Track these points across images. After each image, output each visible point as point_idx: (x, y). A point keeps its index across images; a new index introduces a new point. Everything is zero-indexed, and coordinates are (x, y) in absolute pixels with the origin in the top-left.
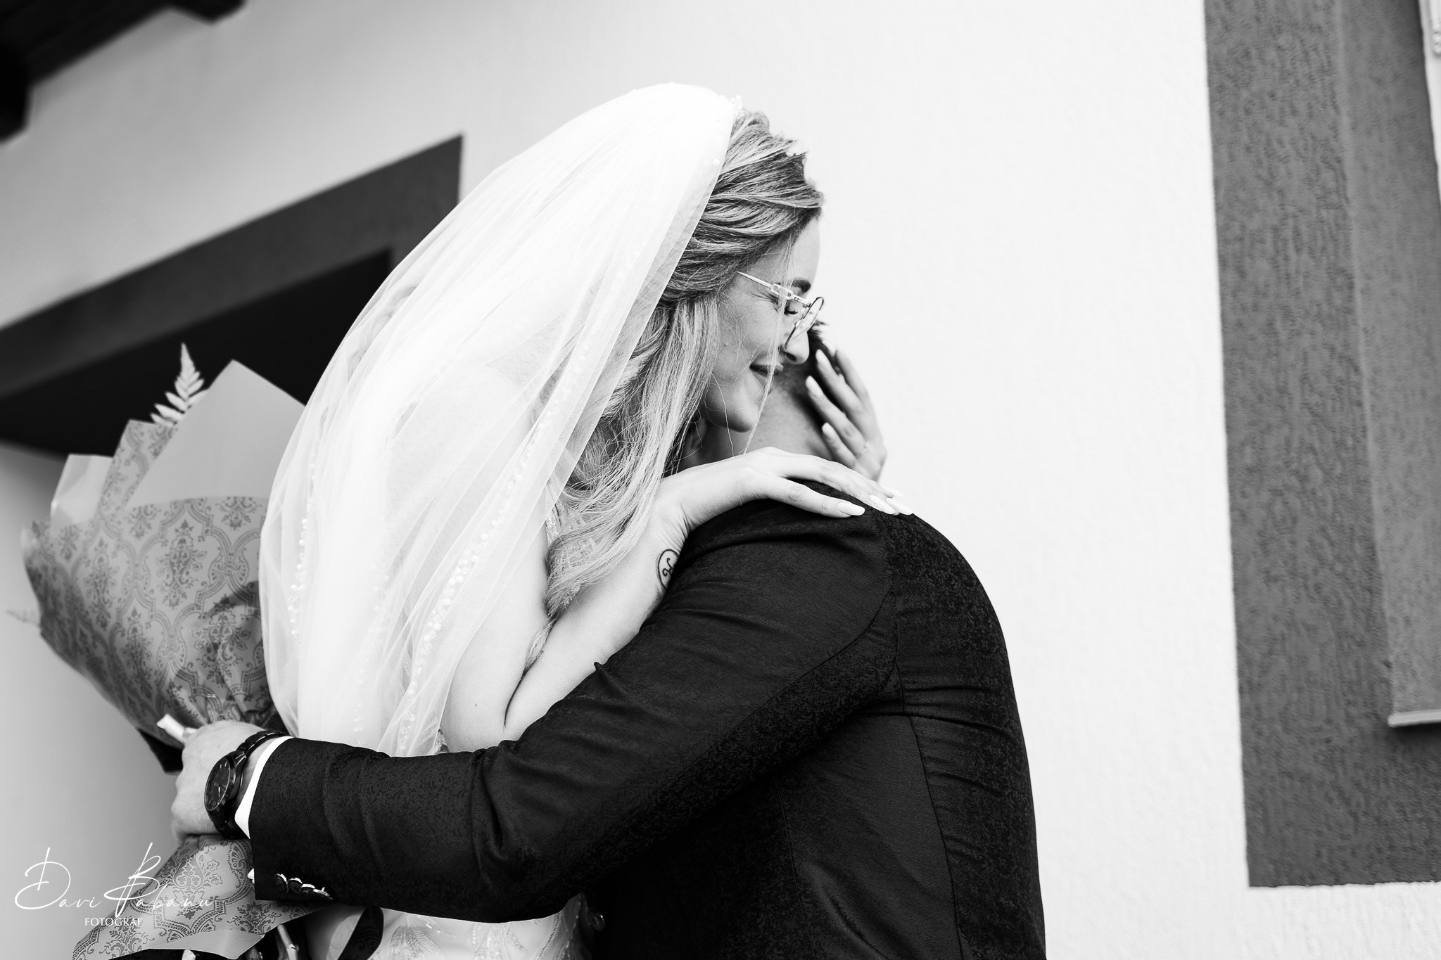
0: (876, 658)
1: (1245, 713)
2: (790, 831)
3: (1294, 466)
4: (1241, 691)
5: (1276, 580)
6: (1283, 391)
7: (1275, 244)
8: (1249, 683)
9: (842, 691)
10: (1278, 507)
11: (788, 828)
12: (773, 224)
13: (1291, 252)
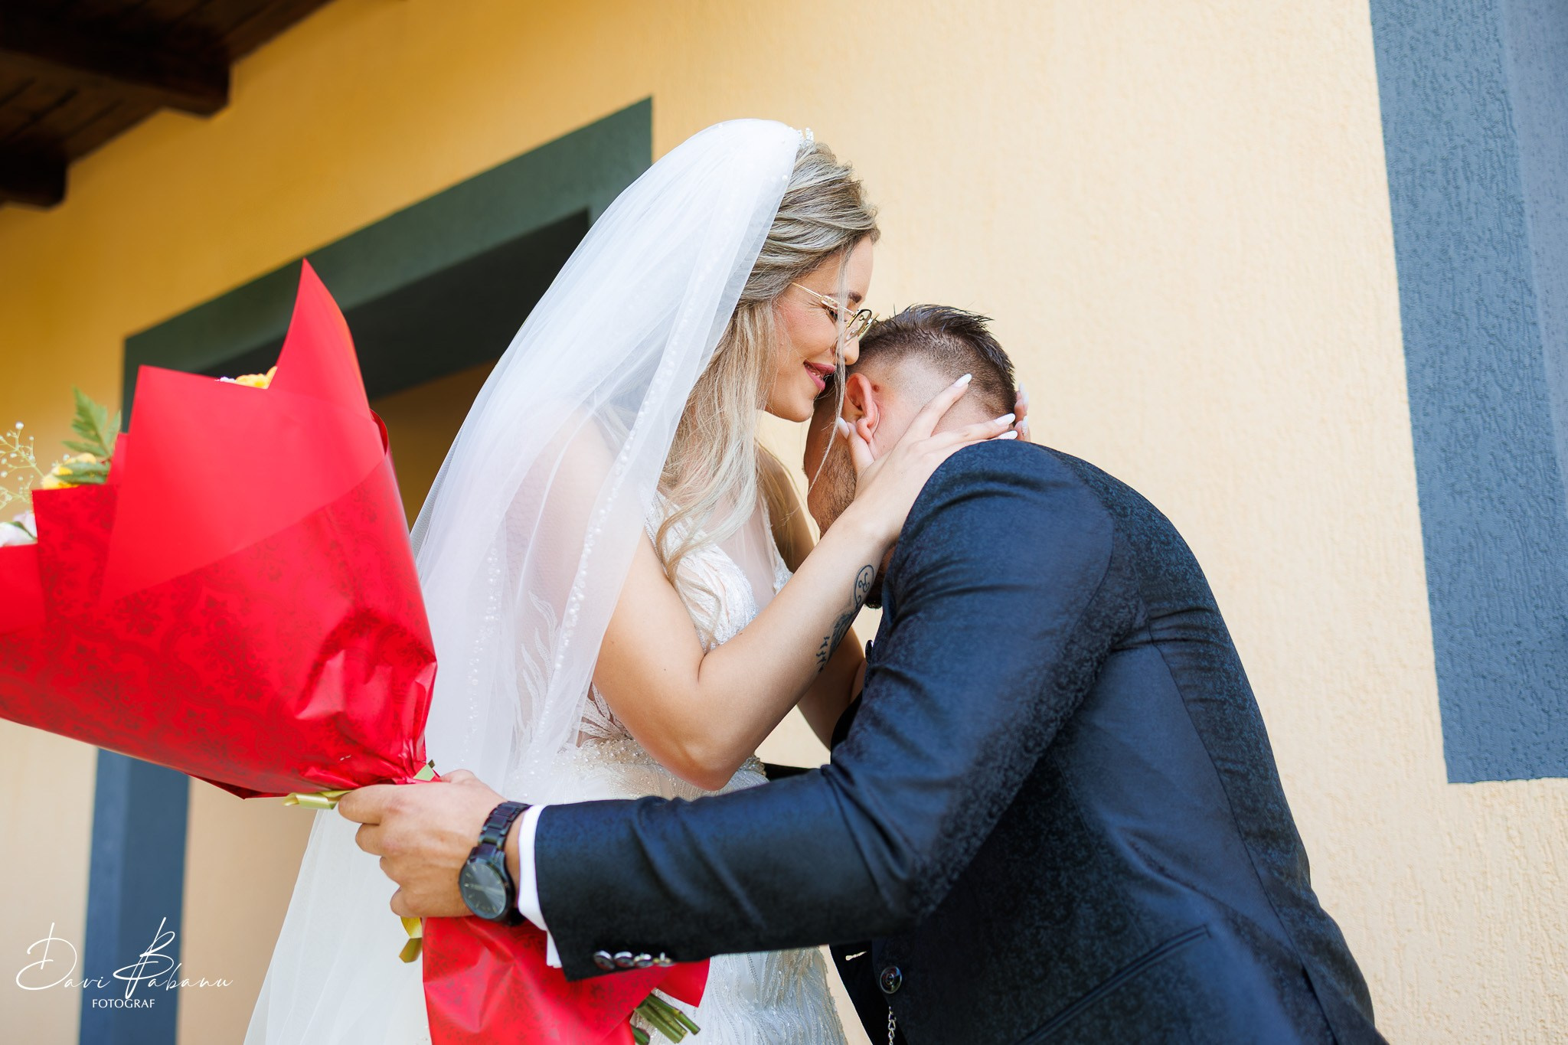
0: (1124, 593)
1: (1436, 620)
2: (1072, 788)
3: (1474, 386)
4: (1432, 598)
5: (1460, 493)
6: (1459, 315)
7: (1446, 174)
8: (1440, 591)
9: (1107, 630)
10: (1460, 424)
11: (1070, 786)
12: (825, 241)
13: (1461, 182)
